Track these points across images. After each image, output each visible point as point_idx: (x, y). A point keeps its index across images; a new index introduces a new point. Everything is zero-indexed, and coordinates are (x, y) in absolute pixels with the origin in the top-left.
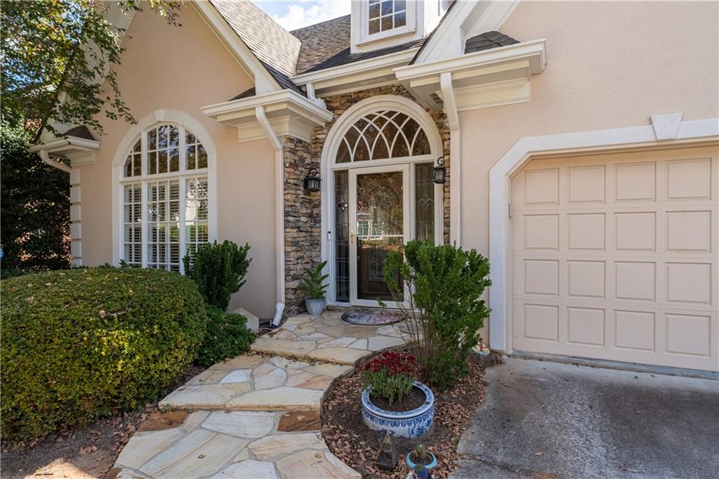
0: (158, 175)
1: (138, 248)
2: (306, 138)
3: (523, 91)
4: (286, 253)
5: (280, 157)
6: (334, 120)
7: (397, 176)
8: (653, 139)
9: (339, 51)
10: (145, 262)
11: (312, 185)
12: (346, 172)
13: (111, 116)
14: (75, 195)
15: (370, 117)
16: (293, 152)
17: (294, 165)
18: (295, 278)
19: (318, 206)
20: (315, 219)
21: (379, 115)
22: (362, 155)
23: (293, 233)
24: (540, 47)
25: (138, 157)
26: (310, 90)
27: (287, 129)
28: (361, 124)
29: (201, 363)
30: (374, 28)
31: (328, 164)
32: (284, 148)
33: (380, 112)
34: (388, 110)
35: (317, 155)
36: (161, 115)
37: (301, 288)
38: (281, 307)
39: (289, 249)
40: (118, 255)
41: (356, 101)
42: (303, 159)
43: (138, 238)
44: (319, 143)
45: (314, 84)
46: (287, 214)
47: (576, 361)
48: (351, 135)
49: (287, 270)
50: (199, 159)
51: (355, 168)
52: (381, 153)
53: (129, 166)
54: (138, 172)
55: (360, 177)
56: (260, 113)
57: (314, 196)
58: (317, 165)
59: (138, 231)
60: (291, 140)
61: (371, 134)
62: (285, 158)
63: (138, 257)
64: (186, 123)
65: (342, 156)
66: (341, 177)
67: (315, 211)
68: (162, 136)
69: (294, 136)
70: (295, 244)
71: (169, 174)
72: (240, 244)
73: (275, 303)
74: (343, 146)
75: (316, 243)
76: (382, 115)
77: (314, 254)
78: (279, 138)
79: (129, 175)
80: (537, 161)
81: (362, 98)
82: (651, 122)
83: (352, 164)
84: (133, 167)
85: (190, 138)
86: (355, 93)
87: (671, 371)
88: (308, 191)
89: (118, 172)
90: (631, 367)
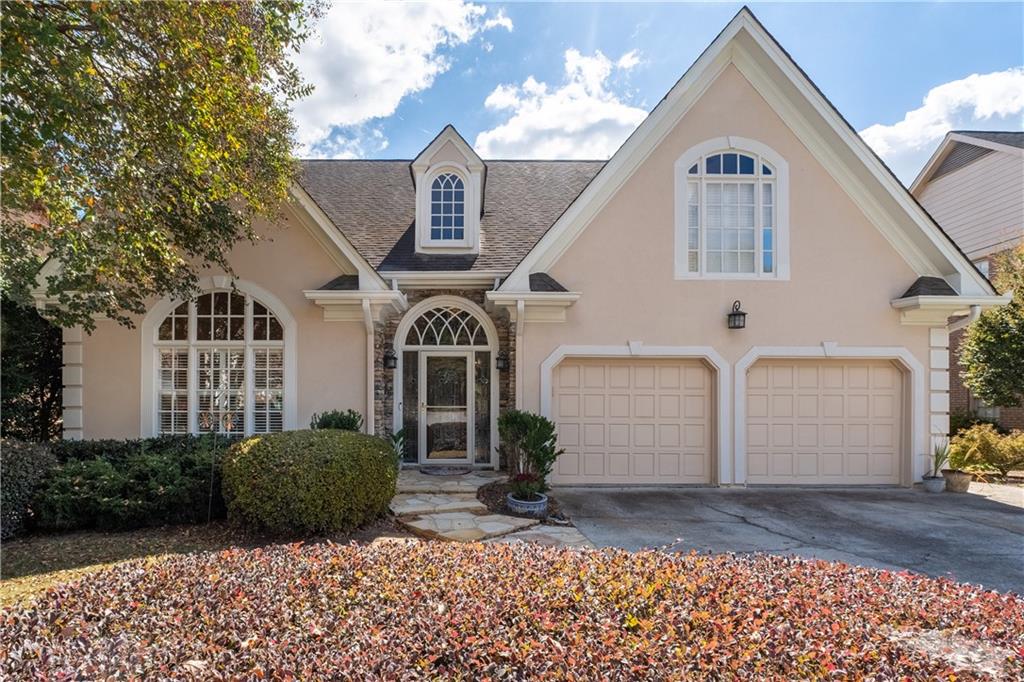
0: (213, 342)
1: (182, 416)
3: (562, 316)
4: (376, 421)
5: (372, 339)
6: (408, 309)
7: (463, 360)
8: (628, 353)
11: (390, 363)
12: (415, 354)
14: (72, 355)
15: (439, 310)
16: (380, 335)
17: (381, 346)
19: (392, 381)
20: (390, 392)
21: (446, 310)
22: (430, 340)
23: (380, 404)
24: (578, 297)
25: (181, 320)
26: (395, 284)
28: (429, 314)
30: (435, 235)
31: (400, 346)
32: (375, 332)
33: (447, 308)
34: (453, 307)
36: (222, 282)
39: (379, 417)
41: (428, 296)
45: (398, 280)
46: (376, 388)
47: (590, 486)
48: (421, 323)
50: (271, 330)
51: (425, 352)
52: (446, 341)
54: (182, 334)
55: (430, 360)
56: (367, 304)
57: (390, 373)
58: (390, 346)
59: (181, 400)
60: (380, 325)
61: (439, 324)
62: (376, 340)
64: (256, 293)
65: (412, 339)
66: (409, 357)
67: (389, 385)
70: (381, 413)
71: (229, 342)
74: (412, 331)
75: (389, 413)
76: (448, 310)
77: (388, 422)
78: (373, 323)
79: (167, 338)
81: (433, 295)
82: (628, 344)
83: (421, 347)
84: (174, 331)
85: (259, 309)
86: (428, 290)
87: (637, 486)
88: (387, 368)
89: (151, 333)
90: (618, 486)
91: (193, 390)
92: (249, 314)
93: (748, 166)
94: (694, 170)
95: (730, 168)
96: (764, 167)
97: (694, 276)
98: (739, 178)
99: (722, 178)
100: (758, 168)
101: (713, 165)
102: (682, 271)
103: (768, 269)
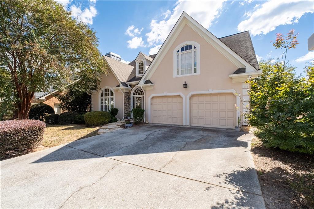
0: (106, 97)
1: (103, 109)
2: (128, 91)
3: (152, 88)
4: (124, 110)
5: (123, 95)
6: (132, 89)
8: (164, 95)
9: (134, 77)
10: (104, 110)
11: (129, 99)
13: (99, 89)
14: (92, 99)
15: (138, 88)
16: (125, 94)
17: (126, 96)
18: (126, 113)
19: (130, 102)
20: (130, 104)
22: (136, 94)
23: (126, 106)
25: (103, 94)
27: (124, 91)
28: (136, 89)
29: (110, 122)
30: (139, 74)
31: (132, 95)
35: (130, 94)
36: (107, 87)
37: (127, 115)
38: (123, 118)
40: (100, 110)
41: (135, 86)
42: (127, 95)
43: (103, 107)
44: (130, 92)
45: (129, 84)
46: (124, 104)
48: (135, 91)
49: (124, 112)
50: (112, 94)
51: (136, 96)
52: (139, 94)
53: (101, 95)
54: (103, 96)
55: (136, 98)
56: (120, 89)
57: (129, 101)
58: (130, 96)
59: (103, 106)
60: (125, 92)
61: (138, 91)
63: (103, 110)
64: (110, 89)
65: (134, 94)
66: (134, 97)
68: (107, 90)
69: (126, 92)
70: (126, 108)
71: (108, 97)
72: (117, 108)
73: (123, 117)
74: (134, 93)
75: (130, 108)
77: (129, 110)
78: (123, 92)
79: (101, 96)
80: (153, 97)
82: (164, 93)
83: (135, 96)
84: (102, 95)
85: (111, 91)
88: (128, 100)
89: (100, 96)
91: (104, 104)
92: (110, 92)
93: (190, 47)
94: (178, 52)
95: (186, 49)
96: (194, 47)
97: (178, 76)
98: (188, 51)
99: (184, 52)
100: (193, 47)
101: (182, 49)
102: (175, 75)
103: (195, 72)
